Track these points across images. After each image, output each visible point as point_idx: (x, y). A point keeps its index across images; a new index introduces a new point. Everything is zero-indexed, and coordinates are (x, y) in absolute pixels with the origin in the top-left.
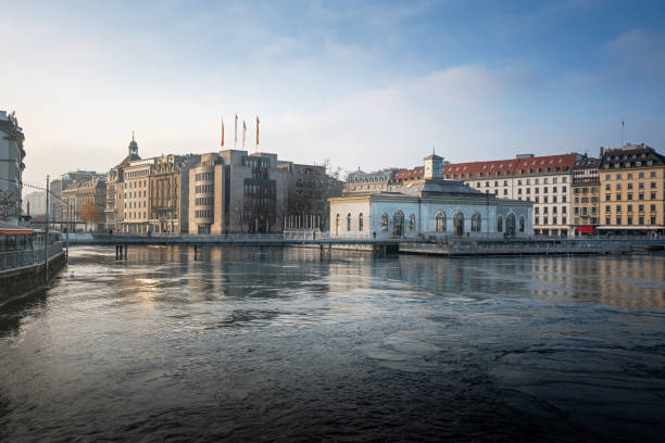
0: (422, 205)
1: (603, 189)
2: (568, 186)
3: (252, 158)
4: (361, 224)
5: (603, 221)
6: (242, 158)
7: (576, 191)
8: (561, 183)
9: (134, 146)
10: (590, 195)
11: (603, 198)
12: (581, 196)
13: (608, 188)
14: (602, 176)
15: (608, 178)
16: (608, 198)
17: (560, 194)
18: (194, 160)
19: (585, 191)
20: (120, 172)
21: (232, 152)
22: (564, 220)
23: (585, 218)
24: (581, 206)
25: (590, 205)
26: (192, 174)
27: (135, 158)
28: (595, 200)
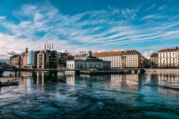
0: (86, 62)
1: (127, 59)
2: (120, 58)
3: (51, 52)
4: (73, 66)
5: (127, 65)
6: (49, 52)
7: (122, 59)
8: (119, 57)
9: (27, 49)
10: (124, 60)
11: (127, 61)
12: (123, 60)
13: (128, 58)
14: (127, 56)
15: (128, 56)
16: (128, 60)
17: (119, 60)
18: (39, 52)
19: (123, 59)
20: (24, 55)
21: (46, 50)
22: (120, 65)
23: (124, 65)
24: (123, 62)
25: (124, 62)
26: (38, 55)
27: (27, 51)
28: (125, 61)
